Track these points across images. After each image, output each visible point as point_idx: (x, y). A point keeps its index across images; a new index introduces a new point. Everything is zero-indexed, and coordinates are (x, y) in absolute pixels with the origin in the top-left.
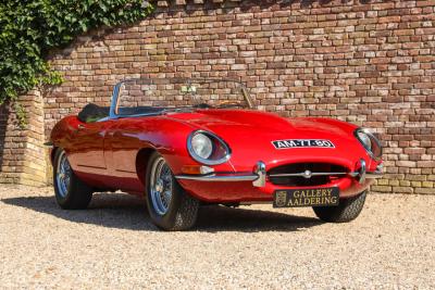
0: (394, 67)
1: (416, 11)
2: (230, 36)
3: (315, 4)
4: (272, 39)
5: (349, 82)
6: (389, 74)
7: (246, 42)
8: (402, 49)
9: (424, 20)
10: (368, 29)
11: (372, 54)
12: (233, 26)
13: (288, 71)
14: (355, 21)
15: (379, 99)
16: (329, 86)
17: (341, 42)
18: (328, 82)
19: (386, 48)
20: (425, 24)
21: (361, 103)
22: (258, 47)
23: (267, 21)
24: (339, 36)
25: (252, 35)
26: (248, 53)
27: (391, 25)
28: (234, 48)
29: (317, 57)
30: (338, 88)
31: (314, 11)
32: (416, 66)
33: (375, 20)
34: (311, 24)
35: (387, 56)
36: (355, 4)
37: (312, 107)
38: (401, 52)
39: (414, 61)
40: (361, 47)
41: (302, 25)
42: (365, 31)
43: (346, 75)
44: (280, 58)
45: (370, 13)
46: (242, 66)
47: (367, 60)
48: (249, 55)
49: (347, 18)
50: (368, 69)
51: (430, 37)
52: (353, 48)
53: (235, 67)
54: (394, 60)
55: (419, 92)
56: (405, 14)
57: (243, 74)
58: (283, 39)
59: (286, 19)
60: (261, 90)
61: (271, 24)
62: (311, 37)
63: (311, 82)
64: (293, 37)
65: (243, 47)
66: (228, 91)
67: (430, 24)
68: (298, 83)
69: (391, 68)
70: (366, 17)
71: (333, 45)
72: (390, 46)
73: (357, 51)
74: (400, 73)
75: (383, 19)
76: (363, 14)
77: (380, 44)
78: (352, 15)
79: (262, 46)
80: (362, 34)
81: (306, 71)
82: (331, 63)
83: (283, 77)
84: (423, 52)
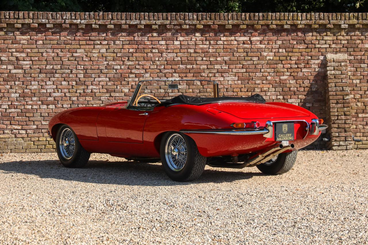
0: (134, 76)
1: (148, 43)
2: (10, 51)
3: (78, 34)
4: (44, 54)
5: (101, 83)
6: (130, 80)
7: (24, 55)
8: (139, 65)
9: (153, 48)
10: (115, 51)
11: (119, 67)
12: (12, 43)
13: (57, 75)
14: (107, 47)
15: (123, 94)
16: (87, 86)
17: (97, 59)
18: (87, 83)
19: (128, 64)
20: (154, 51)
21: (110, 96)
22: (33, 59)
23: (41, 42)
24: (95, 55)
25: (29, 50)
26: (25, 62)
27: (131, 50)
28: (14, 59)
29: (79, 67)
30: (94, 87)
31: (77, 38)
32: (148, 75)
33: (121, 47)
34: (75, 46)
35: (128, 68)
36: (107, 35)
37: (75, 99)
38: (138, 67)
39: (146, 72)
40: (111, 62)
41: (68, 47)
42: (114, 52)
43: (100, 79)
44: (52, 67)
45: (118, 42)
46: (20, 71)
47: (115, 71)
48: (26, 64)
49: (101, 44)
50: (116, 76)
51: (157, 59)
52: (106, 63)
53: (14, 71)
54: (133, 71)
55: (149, 91)
56: (141, 44)
57: (21, 76)
58: (53, 54)
59: (55, 42)
60: (35, 87)
61: (43, 44)
62: (75, 55)
63: (74, 83)
64: (61, 54)
65: (21, 58)
66: (8, 87)
67: (157, 51)
68: (64, 83)
69: (131, 76)
70: (114, 44)
71: (91, 60)
72: (131, 63)
73: (108, 64)
74: (137, 79)
75: (126, 47)
76: (113, 42)
77: (123, 61)
78: (105, 42)
79: (37, 58)
80: (112, 55)
81: (71, 76)
82: (89, 71)
83: (53, 79)
84: (152, 67)
